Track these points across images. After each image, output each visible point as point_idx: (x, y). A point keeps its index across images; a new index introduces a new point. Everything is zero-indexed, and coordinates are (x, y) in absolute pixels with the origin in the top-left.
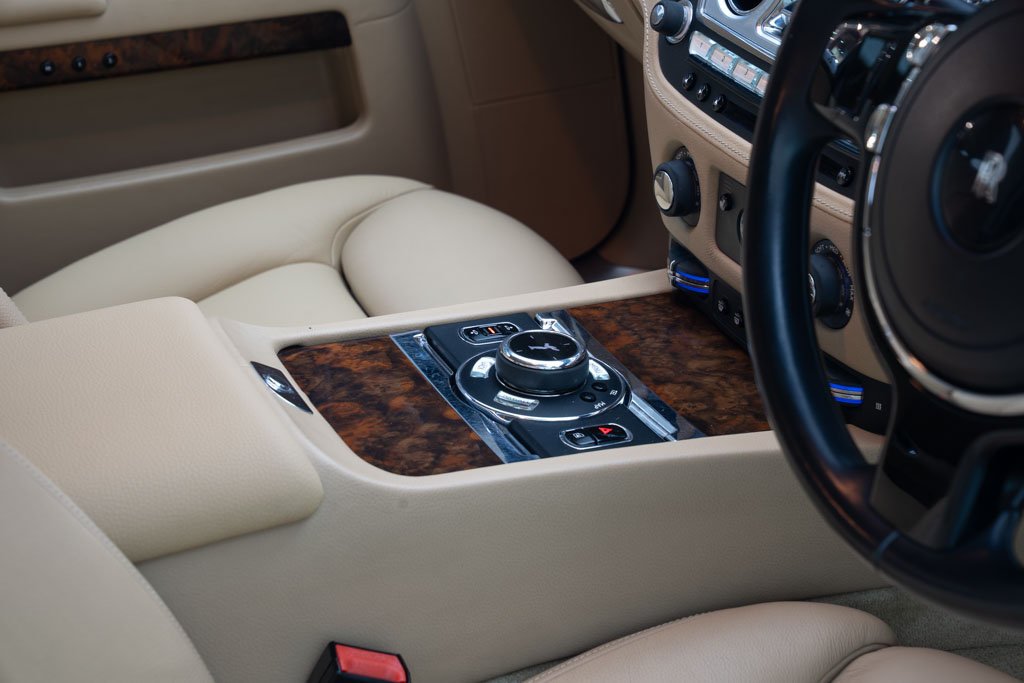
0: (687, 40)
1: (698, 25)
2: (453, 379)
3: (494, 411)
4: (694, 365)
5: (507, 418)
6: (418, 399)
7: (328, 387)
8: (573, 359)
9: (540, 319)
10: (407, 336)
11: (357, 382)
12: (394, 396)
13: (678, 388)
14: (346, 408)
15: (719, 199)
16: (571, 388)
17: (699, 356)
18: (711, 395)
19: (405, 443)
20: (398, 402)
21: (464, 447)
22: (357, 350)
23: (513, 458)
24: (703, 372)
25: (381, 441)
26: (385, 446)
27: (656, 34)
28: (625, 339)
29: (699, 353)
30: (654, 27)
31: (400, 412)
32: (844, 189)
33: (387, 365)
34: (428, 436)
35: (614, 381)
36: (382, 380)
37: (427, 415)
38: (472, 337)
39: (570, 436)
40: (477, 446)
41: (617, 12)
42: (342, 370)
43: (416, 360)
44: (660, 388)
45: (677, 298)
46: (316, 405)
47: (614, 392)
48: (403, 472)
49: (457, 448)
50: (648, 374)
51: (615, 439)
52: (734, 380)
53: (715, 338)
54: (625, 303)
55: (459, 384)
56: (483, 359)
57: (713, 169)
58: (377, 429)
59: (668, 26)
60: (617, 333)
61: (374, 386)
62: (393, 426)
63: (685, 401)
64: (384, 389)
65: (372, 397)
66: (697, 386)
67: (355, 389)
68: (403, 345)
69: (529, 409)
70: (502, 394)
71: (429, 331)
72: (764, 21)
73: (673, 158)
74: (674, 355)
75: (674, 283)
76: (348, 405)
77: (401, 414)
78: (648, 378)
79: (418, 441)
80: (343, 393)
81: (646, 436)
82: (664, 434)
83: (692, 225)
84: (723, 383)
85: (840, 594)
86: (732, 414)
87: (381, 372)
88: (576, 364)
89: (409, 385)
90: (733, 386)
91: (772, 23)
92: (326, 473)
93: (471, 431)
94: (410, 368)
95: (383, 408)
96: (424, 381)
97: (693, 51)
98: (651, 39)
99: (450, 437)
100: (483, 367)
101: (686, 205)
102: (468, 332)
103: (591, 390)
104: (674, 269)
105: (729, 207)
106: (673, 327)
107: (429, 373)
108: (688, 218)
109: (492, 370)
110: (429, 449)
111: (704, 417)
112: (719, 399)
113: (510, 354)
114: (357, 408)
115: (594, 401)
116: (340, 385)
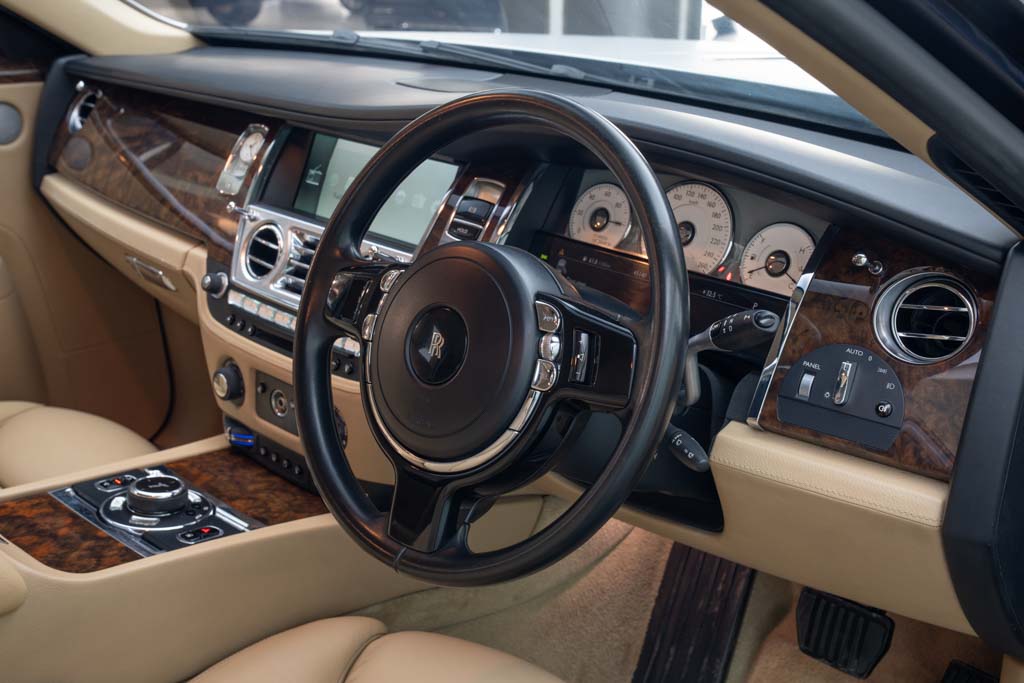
0: (226, 296)
1: (232, 286)
2: (98, 514)
3: (130, 528)
4: (251, 488)
5: (140, 531)
6: (76, 528)
7: (12, 528)
8: (177, 491)
9: (147, 471)
10: (60, 491)
11: (31, 523)
12: (59, 528)
13: (244, 501)
14: (28, 539)
15: (257, 387)
16: (178, 510)
17: (253, 482)
18: (265, 503)
19: (74, 555)
20: (63, 532)
21: (116, 552)
22: (27, 503)
23: (150, 554)
24: (257, 491)
25: (57, 556)
26: (61, 558)
27: (205, 293)
28: (206, 478)
29: (253, 480)
30: (204, 289)
31: (66, 537)
32: (350, 375)
33: (51, 510)
34: (89, 549)
35: (204, 502)
36: (49, 520)
37: (85, 537)
38: (106, 487)
39: (184, 536)
40: (123, 551)
41: (173, 284)
42: (20, 517)
43: (71, 505)
44: (233, 503)
45: (234, 450)
46: (8, 538)
47: (206, 508)
48: (77, 572)
49: (111, 553)
50: (224, 496)
51: (212, 534)
52: (277, 493)
53: (260, 471)
54: (201, 457)
55: (103, 516)
56: (116, 498)
57: (251, 369)
58: (53, 549)
59: (213, 288)
60: (199, 475)
61: (45, 524)
62: (63, 546)
63: (250, 508)
64: (51, 525)
65: (43, 531)
66: (255, 499)
67: (31, 528)
68: (59, 497)
69: (154, 524)
70: (134, 517)
71: (74, 486)
72: (274, 281)
73: (224, 365)
74: (238, 483)
75: (230, 441)
76: (28, 538)
77: (68, 538)
78: (225, 498)
79: (84, 553)
80: (23, 531)
81: (231, 530)
82: (242, 528)
83: (240, 404)
84: (272, 496)
85: (359, 610)
86: (280, 512)
87: (48, 515)
88: (179, 495)
89: (69, 521)
90: (278, 497)
91: (279, 282)
92: (27, 577)
93: (117, 542)
94: (66, 510)
95: (54, 537)
96: (78, 517)
97: (231, 302)
98: (202, 296)
99: (104, 547)
100: (118, 503)
101: (236, 393)
102: (102, 484)
103: (191, 508)
104: (230, 432)
105: (264, 391)
106: (233, 468)
107: (81, 512)
108: (238, 400)
109: (125, 504)
110: (91, 557)
111: (264, 516)
112: (271, 505)
113: (137, 492)
114: (35, 539)
115: (195, 514)
116: (19, 526)
